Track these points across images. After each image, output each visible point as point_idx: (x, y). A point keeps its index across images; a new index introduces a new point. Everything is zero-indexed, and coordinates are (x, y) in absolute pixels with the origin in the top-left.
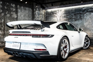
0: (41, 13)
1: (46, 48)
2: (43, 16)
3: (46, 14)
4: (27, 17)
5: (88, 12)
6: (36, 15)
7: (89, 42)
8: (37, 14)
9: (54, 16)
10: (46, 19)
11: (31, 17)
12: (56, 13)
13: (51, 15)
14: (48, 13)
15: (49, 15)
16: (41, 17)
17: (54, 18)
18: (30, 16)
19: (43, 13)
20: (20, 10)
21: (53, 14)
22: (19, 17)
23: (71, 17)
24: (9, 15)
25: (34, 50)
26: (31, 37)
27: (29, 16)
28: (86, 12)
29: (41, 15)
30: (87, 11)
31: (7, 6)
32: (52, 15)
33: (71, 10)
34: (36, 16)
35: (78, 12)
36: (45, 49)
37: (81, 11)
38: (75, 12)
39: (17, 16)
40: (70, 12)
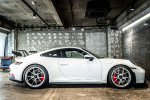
4: (97, 42)
8: (109, 37)
9: (127, 36)
12: (128, 33)
14: (123, 33)
16: (112, 41)
17: (127, 39)
18: (103, 40)
19: (117, 35)
20: (88, 37)
22: (87, 44)
24: (76, 43)
27: (100, 41)
31: (74, 36)
34: (109, 40)
39: (85, 42)
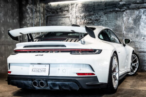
0: (38, 9)
1: (94, 71)
2: (42, 15)
3: (47, 11)
4: (9, 16)
5: (129, 9)
6: (28, 13)
7: (138, 62)
8: (29, 10)
9: (64, 15)
10: (47, 22)
11: (17, 17)
12: (68, 11)
13: (57, 13)
14: (51, 9)
15: (53, 13)
16: (38, 18)
17: (64, 19)
18: (15, 14)
19: (42, 10)
21: (62, 11)
23: (97, 18)
25: (77, 76)
26: (69, 53)
27: (13, 15)
28: (126, 9)
29: (38, 14)
30: (128, 7)
32: (60, 13)
33: (99, 5)
34: (27, 15)
35: (110, 8)
36: (92, 72)
37: (116, 7)
38: (106, 9)
40: (96, 8)
